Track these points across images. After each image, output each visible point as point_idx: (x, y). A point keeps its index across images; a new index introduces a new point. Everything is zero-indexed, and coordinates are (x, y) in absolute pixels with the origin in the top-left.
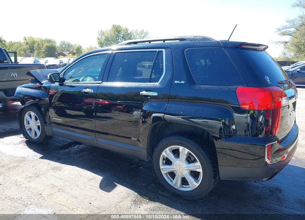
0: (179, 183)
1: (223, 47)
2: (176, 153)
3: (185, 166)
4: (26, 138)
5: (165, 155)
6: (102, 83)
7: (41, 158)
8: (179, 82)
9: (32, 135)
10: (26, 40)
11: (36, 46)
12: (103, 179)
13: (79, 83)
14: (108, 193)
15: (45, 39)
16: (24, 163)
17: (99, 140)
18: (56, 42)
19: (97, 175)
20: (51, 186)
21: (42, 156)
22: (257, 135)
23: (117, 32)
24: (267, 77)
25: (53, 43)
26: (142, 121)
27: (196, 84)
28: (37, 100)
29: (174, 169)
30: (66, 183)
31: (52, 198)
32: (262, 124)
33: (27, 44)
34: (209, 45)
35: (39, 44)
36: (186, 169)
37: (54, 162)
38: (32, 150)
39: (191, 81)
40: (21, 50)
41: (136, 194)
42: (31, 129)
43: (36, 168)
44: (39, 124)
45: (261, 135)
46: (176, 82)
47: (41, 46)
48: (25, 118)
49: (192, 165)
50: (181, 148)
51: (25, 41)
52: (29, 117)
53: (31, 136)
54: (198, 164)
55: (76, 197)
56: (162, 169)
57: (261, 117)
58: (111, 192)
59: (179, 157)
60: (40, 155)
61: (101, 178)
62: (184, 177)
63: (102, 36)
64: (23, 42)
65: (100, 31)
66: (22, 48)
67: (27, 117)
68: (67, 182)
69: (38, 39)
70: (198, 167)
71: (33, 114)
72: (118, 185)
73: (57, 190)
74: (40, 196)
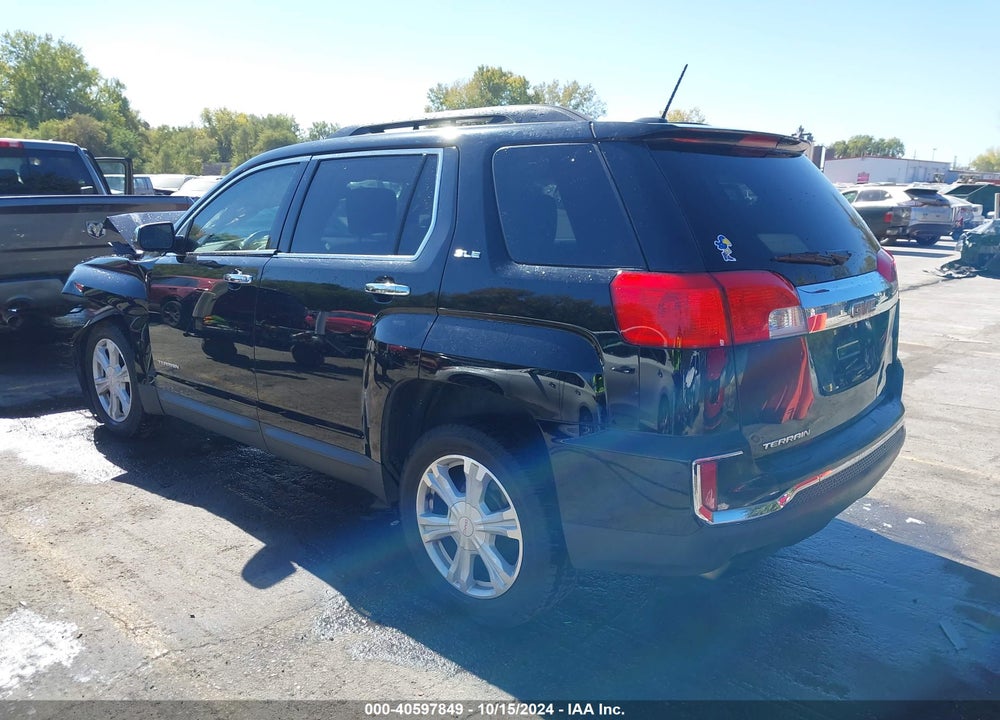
0: (465, 574)
1: (596, 141)
2: (457, 476)
3: (479, 520)
4: (98, 419)
5: (429, 484)
6: (275, 253)
7: (118, 479)
8: (466, 256)
9: (112, 411)
10: (209, 120)
11: (236, 139)
12: (265, 548)
13: (235, 255)
14: (259, 591)
15: (266, 117)
16: (62, 491)
17: (269, 432)
18: (300, 127)
19: (251, 536)
20: (105, 560)
21: (124, 472)
22: (679, 428)
23: (490, 91)
24: (726, 241)
25: (289, 129)
26: (375, 372)
27: (511, 260)
28: (123, 306)
29: (452, 529)
30: (153, 554)
31: (93, 595)
32: (693, 394)
33: (213, 133)
34: (561, 135)
35: (245, 133)
36: (482, 527)
37: (148, 493)
38: (101, 456)
39: (498, 253)
40: (192, 152)
41: (341, 599)
42: (108, 393)
43: (91, 506)
44: (128, 379)
45: (691, 427)
46: (459, 253)
47: (252, 141)
48: (95, 358)
49: (496, 516)
50: (468, 463)
51: (207, 125)
52: (102, 356)
53: (109, 414)
54: (511, 513)
55: (160, 598)
56: (424, 526)
57: (692, 372)
58: (269, 590)
59: (464, 491)
60: (118, 471)
61: (258, 545)
62: (476, 553)
63: (441, 104)
64: (202, 126)
65: (435, 87)
66: (196, 147)
67: (98, 356)
68: (156, 552)
69: (245, 117)
70: (510, 522)
71: (111, 346)
72: (299, 569)
73: (117, 572)
74: (63, 585)
